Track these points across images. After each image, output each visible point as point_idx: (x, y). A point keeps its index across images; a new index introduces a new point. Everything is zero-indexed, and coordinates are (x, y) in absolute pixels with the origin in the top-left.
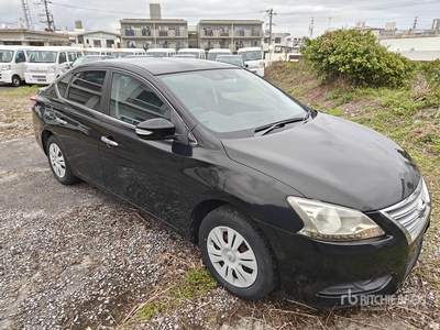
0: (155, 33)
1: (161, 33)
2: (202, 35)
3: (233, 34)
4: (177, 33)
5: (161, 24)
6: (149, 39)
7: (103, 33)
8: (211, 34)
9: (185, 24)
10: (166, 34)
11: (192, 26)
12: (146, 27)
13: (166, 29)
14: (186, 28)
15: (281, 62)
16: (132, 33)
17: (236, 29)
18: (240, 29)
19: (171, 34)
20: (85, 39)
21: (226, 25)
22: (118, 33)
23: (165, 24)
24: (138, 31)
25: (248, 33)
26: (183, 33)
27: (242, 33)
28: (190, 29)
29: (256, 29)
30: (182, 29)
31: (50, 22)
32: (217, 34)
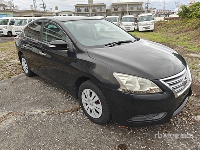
0: (91, 11)
1: (94, 11)
2: (113, 10)
3: (128, 10)
4: (101, 10)
5: (93, 6)
6: (88, 14)
7: (67, 11)
8: (117, 10)
9: (105, 6)
10: (96, 11)
11: (108, 7)
12: (87, 8)
13: (96, 8)
14: (105, 8)
15: (161, 21)
16: (80, 11)
17: (130, 7)
18: (132, 7)
19: (98, 11)
20: (59, 15)
21: (125, 5)
22: (74, 11)
23: (96, 6)
24: (83, 10)
25: (135, 9)
26: (104, 10)
27: (133, 9)
28: (107, 8)
29: (139, 6)
30: (103, 8)
31: (44, 8)
32: (120, 10)
